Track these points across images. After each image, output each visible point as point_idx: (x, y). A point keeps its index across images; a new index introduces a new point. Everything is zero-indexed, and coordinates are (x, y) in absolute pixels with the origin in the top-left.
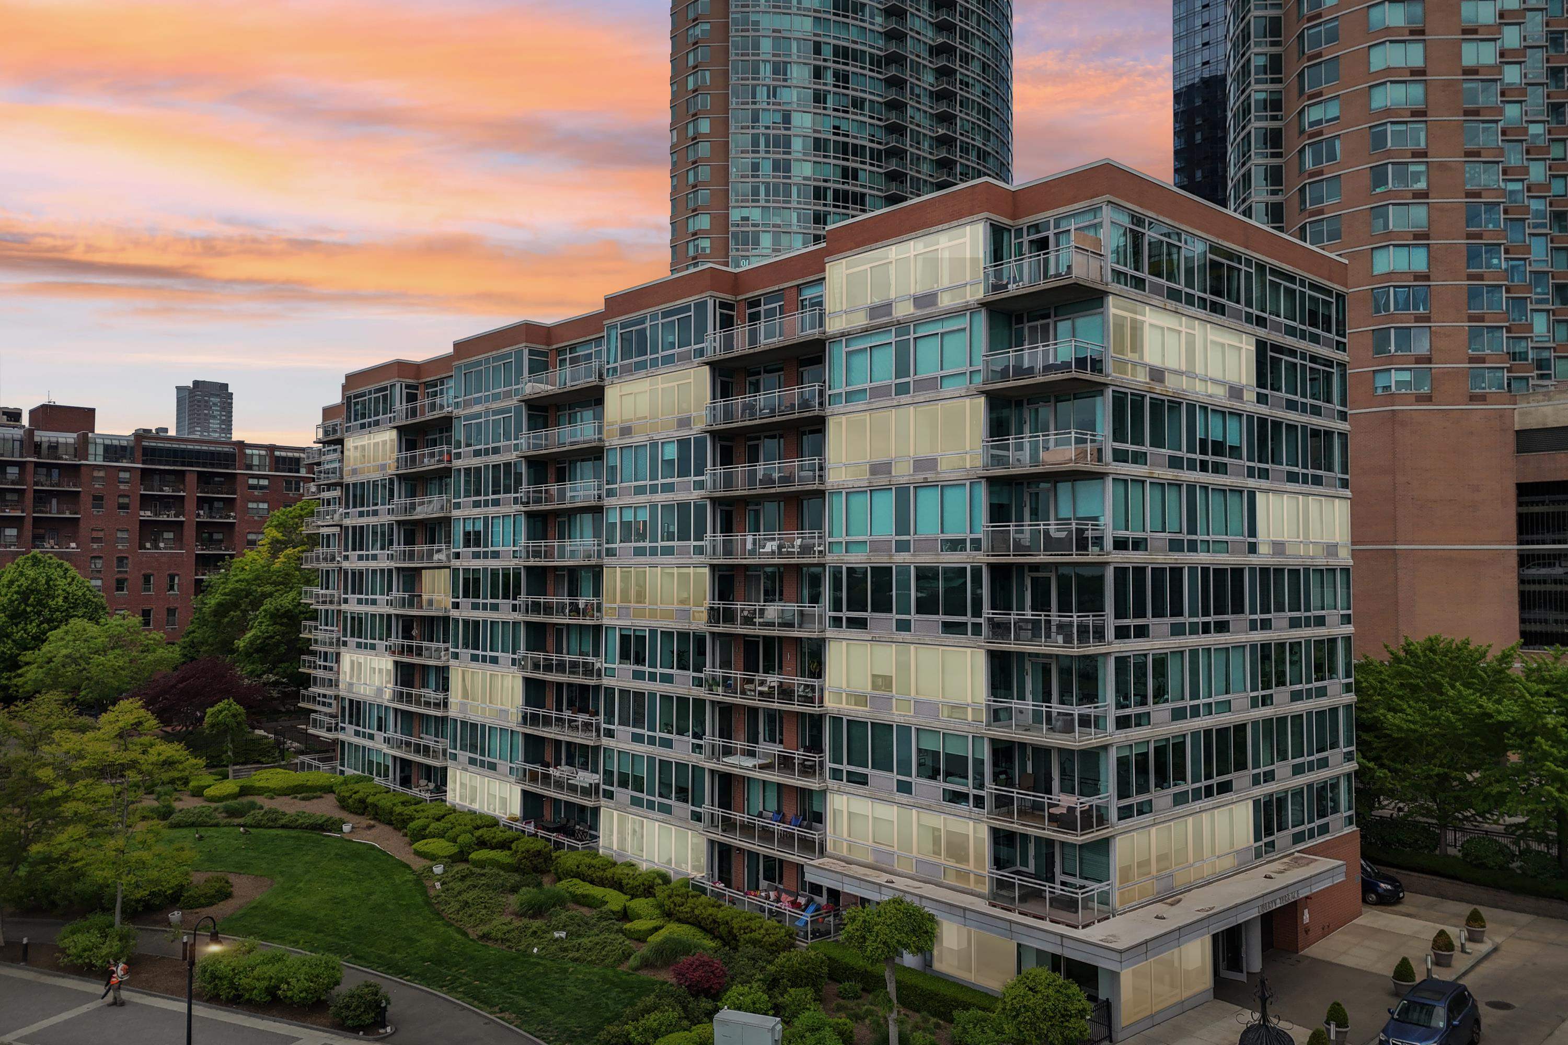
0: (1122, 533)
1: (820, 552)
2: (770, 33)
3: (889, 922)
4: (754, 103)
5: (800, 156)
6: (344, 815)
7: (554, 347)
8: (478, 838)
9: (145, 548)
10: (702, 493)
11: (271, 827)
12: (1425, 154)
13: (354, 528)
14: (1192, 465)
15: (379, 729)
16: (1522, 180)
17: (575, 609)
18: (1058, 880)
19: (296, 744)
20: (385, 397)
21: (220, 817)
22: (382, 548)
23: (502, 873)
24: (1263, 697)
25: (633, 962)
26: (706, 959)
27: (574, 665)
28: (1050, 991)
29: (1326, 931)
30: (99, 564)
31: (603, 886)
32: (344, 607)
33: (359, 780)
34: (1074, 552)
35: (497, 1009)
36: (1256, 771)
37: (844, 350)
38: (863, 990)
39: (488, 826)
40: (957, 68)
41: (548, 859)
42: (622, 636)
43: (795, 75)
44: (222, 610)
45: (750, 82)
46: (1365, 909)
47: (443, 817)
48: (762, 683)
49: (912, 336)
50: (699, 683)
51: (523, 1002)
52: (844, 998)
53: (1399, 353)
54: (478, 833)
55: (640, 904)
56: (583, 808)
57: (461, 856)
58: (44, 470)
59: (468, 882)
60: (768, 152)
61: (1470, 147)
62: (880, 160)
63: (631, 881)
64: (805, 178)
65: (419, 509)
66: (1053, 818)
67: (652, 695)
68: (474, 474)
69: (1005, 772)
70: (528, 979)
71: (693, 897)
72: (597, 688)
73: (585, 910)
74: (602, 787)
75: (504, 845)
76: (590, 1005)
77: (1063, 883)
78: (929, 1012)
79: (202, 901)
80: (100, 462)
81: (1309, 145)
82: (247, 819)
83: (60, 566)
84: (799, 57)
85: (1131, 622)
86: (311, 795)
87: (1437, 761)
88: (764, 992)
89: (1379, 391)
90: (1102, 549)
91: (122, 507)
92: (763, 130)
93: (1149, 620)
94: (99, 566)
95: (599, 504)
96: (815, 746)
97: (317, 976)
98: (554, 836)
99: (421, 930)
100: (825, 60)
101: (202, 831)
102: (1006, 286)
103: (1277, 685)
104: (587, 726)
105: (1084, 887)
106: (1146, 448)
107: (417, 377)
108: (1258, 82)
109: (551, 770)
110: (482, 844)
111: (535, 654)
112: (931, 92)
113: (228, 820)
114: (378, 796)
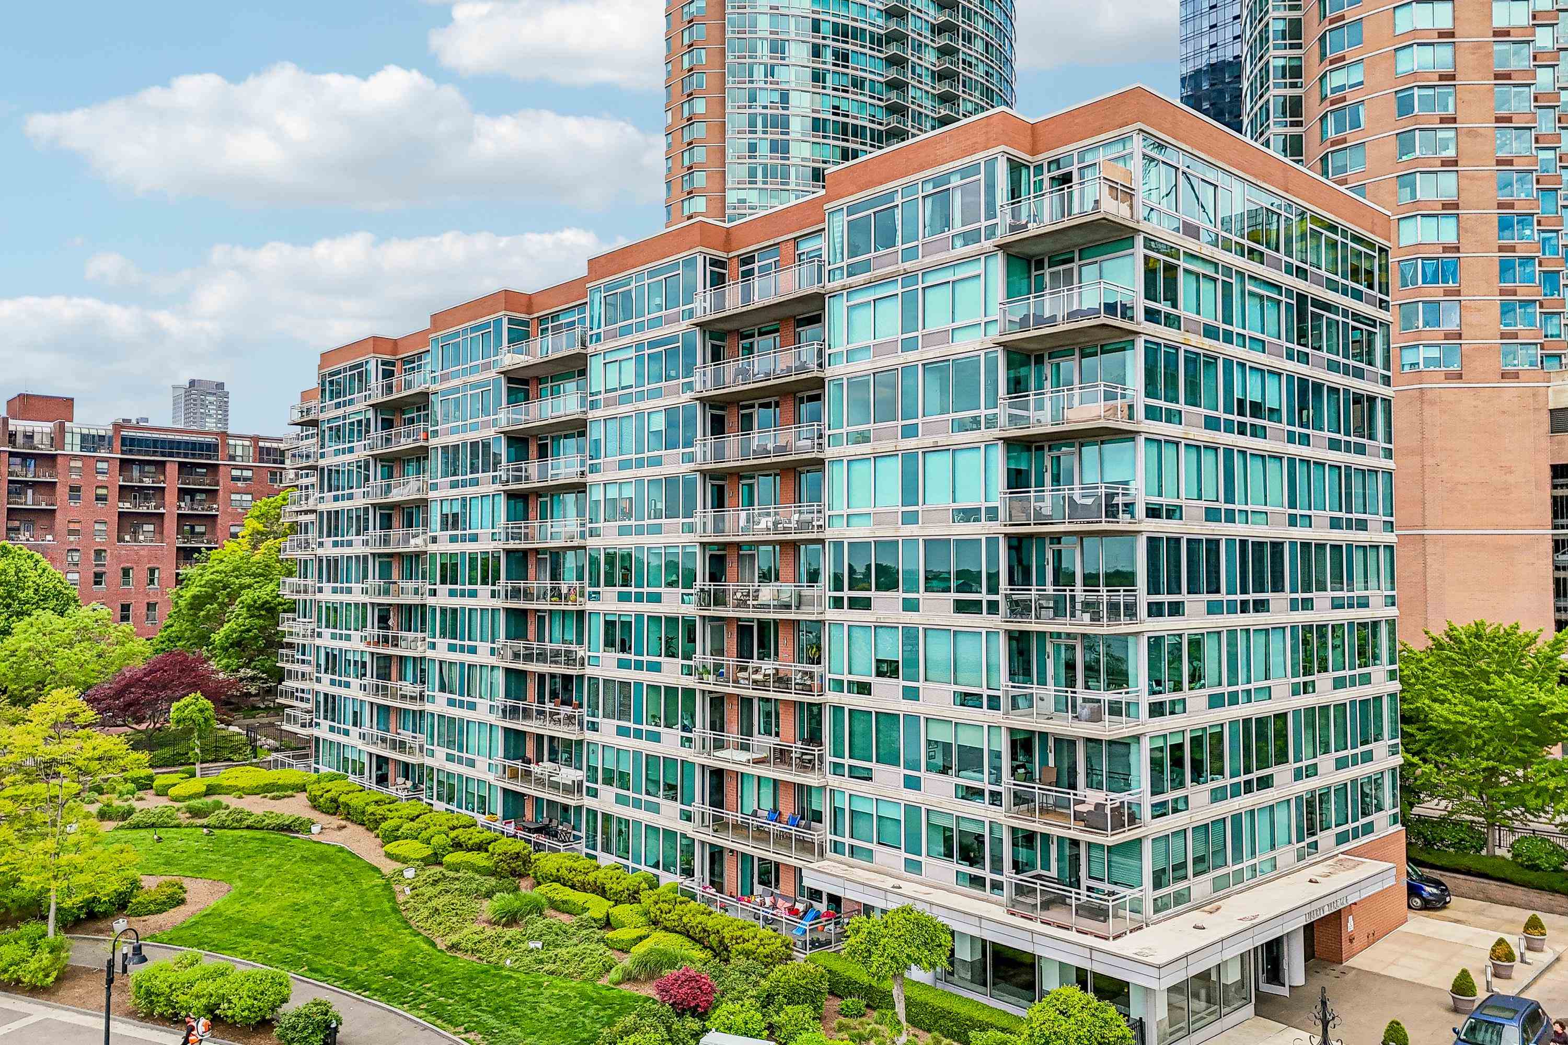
0: (1156, 500)
1: (820, 526)
2: (767, 10)
3: (897, 934)
4: (751, 82)
5: (799, 136)
6: (315, 815)
7: (536, 315)
8: (453, 840)
9: (124, 541)
10: (692, 466)
11: (235, 828)
12: (1454, 120)
13: (329, 513)
14: (1229, 428)
15: (355, 724)
16: (1554, 149)
17: (557, 593)
18: (1083, 884)
19: (270, 741)
20: (360, 374)
21: (183, 817)
22: (358, 534)
23: (477, 876)
24: (1305, 684)
25: (614, 975)
26: (692, 973)
27: (557, 654)
28: (1085, 1015)
29: (1373, 938)
30: (76, 557)
31: (585, 891)
32: (318, 596)
33: (333, 778)
34: (1104, 519)
35: (461, 1029)
36: (1298, 765)
37: (845, 304)
38: (868, 1006)
39: (465, 827)
40: (960, 47)
41: (526, 861)
42: (606, 622)
43: (793, 53)
44: (197, 603)
45: (748, 60)
46: (1411, 914)
47: (418, 817)
48: (756, 671)
49: (920, 286)
50: (689, 671)
51: (492, 1022)
52: (846, 1016)
53: (1428, 328)
54: (453, 834)
55: (623, 912)
56: (566, 808)
57: (435, 859)
58: (18, 460)
59: (440, 887)
60: (765, 132)
61: (1503, 112)
62: (880, 141)
63: (614, 886)
64: (803, 159)
65: (394, 491)
66: (1078, 816)
67: (639, 685)
68: (451, 453)
69: (1023, 766)
70: (499, 995)
71: (681, 903)
72: (581, 677)
73: (564, 917)
74: (585, 784)
75: (481, 847)
76: (565, 1025)
77: (1089, 889)
78: (941, 1032)
79: (152, 907)
80: (77, 451)
81: (1332, 111)
82: (211, 820)
83: (30, 557)
84: (797, 35)
85: (1165, 598)
86: (281, 794)
87: (1485, 754)
88: (756, 1010)
89: (1407, 369)
90: (1133, 517)
91: (99, 498)
92: (760, 110)
93: (1184, 597)
94: (76, 559)
95: (582, 480)
96: (814, 738)
97: (262, 993)
98: (534, 837)
99: (386, 939)
100: (824, 38)
101: (161, 832)
102: (1025, 226)
103: (1319, 672)
104: (570, 719)
105: (1113, 893)
106: (1181, 406)
107: (394, 353)
108: (1276, 47)
109: (533, 767)
110: (458, 845)
111: (515, 643)
112: (933, 72)
113: (192, 821)
114: (350, 795)
